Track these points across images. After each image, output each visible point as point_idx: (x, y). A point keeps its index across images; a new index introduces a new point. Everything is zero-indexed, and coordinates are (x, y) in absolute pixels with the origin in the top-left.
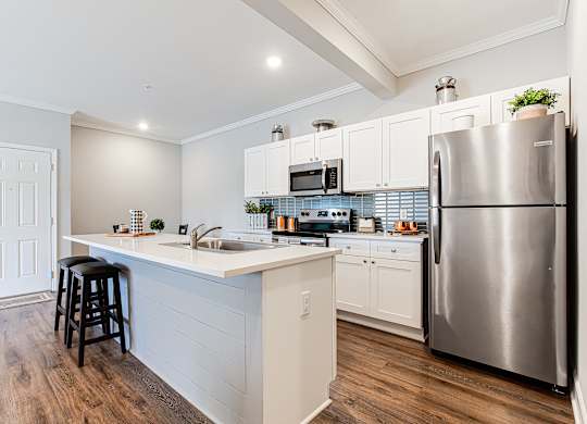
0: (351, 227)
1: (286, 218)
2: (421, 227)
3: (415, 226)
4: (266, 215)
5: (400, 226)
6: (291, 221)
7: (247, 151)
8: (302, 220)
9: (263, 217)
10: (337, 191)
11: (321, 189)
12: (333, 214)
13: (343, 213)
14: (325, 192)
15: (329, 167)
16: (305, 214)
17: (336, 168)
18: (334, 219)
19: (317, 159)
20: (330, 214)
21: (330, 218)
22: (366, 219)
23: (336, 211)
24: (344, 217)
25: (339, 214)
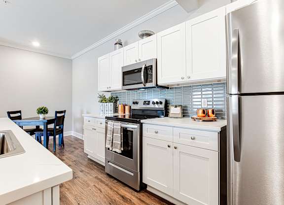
0: (165, 113)
1: (124, 106)
2: (218, 114)
4: (112, 104)
5: (200, 113)
6: (127, 108)
8: (134, 107)
9: (110, 106)
10: (153, 84)
11: (141, 83)
12: (154, 103)
13: (160, 102)
14: (145, 85)
15: (147, 65)
16: (135, 103)
17: (152, 66)
18: (153, 107)
19: (140, 60)
20: (151, 103)
21: (151, 106)
22: (176, 107)
23: (155, 100)
24: (160, 105)
25: (157, 103)
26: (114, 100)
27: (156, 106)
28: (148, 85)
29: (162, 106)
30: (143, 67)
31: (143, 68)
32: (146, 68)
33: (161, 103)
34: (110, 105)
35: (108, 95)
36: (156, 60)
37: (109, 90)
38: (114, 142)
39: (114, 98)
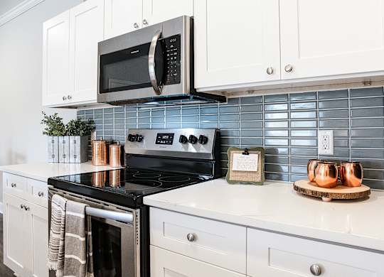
0: (216, 167)
1: (108, 144)
3: (357, 173)
4: (78, 138)
6: (114, 150)
7: (46, 25)
8: (132, 149)
9: (74, 143)
10: (181, 88)
11: (149, 85)
12: (183, 140)
13: (201, 136)
14: (158, 92)
15: (165, 36)
16: (135, 138)
17: (178, 37)
18: (183, 150)
19: (145, 22)
20: (176, 139)
21: (177, 147)
22: (246, 152)
23: (188, 132)
24: (202, 146)
25: (193, 140)
26: (83, 129)
27: (191, 148)
28: (168, 90)
29: (207, 149)
30: (155, 39)
31: (154, 45)
32: (162, 43)
33: (204, 140)
34: (72, 141)
35: (68, 117)
36: (192, 20)
37: (67, 103)
38: (66, 256)
39: (83, 124)
